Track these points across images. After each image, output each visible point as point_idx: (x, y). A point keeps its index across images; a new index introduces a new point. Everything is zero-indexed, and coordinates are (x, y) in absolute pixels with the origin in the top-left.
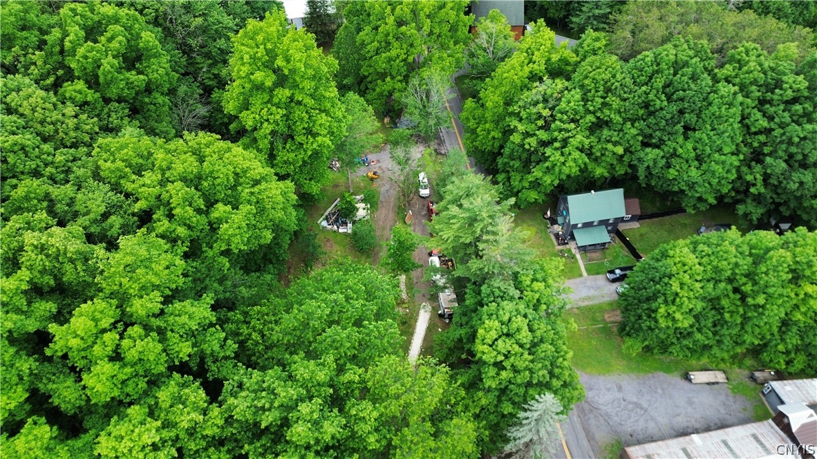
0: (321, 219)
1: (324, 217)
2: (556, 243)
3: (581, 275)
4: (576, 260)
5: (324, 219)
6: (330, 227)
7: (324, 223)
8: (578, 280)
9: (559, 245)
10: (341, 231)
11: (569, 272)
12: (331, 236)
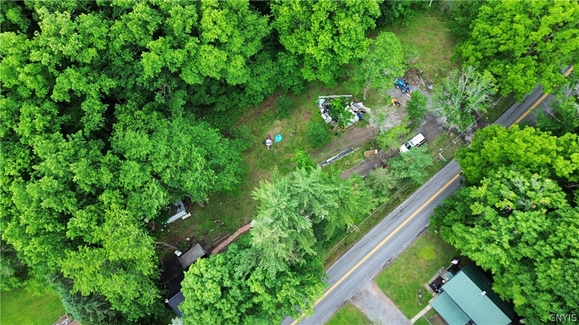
0: (324, 97)
1: (327, 97)
2: (430, 282)
3: (409, 318)
4: (423, 307)
5: (324, 99)
6: (321, 107)
7: (322, 101)
8: (404, 317)
9: (431, 285)
10: (323, 116)
11: (407, 306)
12: (314, 112)
